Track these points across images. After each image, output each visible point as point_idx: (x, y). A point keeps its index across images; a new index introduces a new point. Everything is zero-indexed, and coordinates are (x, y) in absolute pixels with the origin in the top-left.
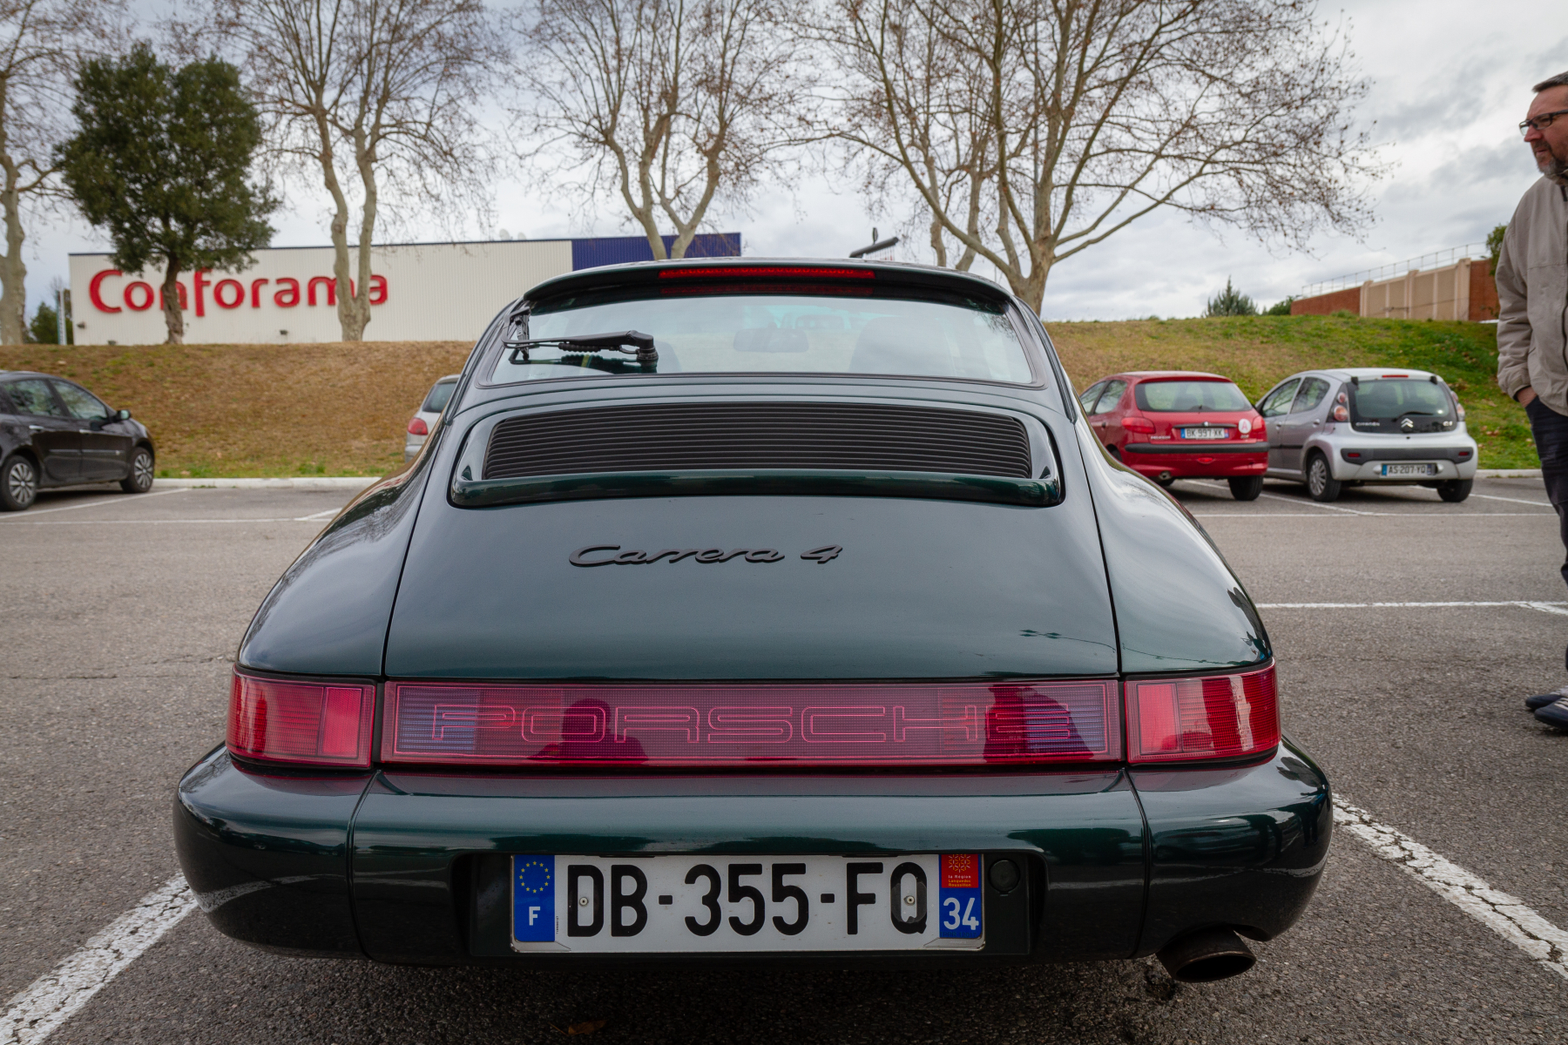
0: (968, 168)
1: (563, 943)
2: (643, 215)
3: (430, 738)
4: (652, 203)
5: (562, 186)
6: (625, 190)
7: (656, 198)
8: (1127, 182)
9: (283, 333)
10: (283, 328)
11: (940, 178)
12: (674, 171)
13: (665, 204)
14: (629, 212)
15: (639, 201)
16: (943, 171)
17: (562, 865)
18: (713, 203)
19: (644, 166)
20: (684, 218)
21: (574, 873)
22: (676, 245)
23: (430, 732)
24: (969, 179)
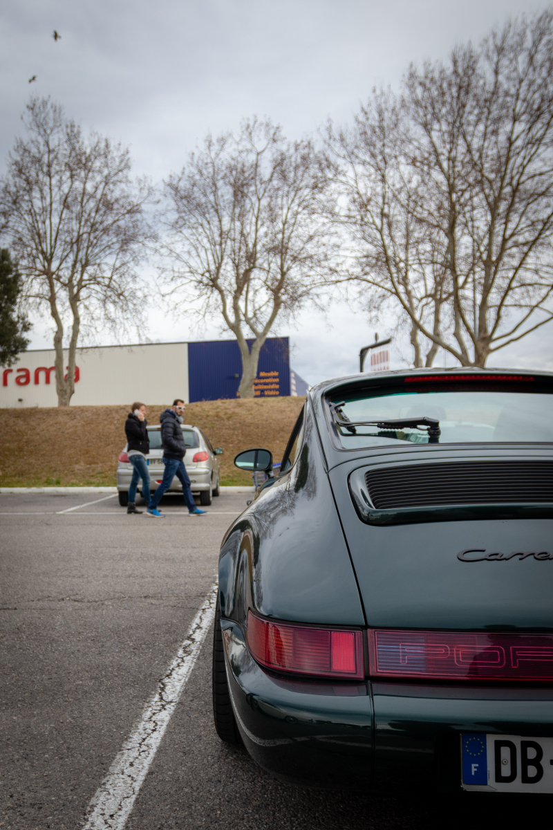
0: (433, 296)
1: (493, 786)
2: (235, 328)
3: (399, 663)
4: (240, 320)
5: (186, 311)
6: (224, 313)
7: (242, 317)
8: (534, 303)
9: (20, 400)
10: (20, 397)
11: (415, 302)
12: (253, 301)
13: (248, 321)
14: (226, 327)
15: (232, 319)
16: (417, 299)
17: (490, 741)
18: (276, 320)
19: (236, 298)
20: (260, 329)
21: (498, 745)
22: (254, 345)
23: (399, 659)
24: (433, 303)
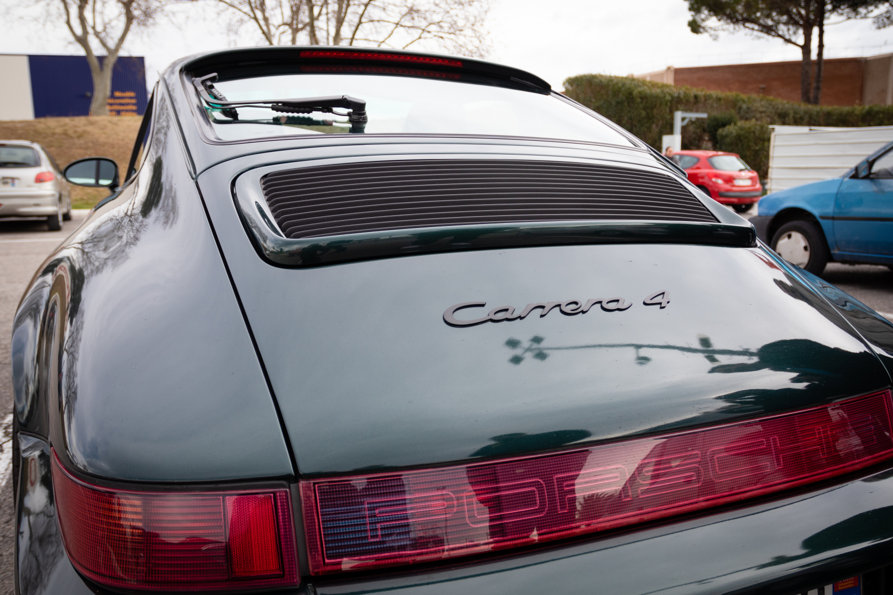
0: (290, 25)
2: (82, 40)
4: (88, 33)
5: (21, 18)
6: (68, 22)
7: (90, 30)
8: (381, 40)
11: (273, 29)
12: (102, 13)
13: (97, 34)
14: (72, 39)
15: (79, 31)
16: (274, 26)
18: (129, 36)
19: (81, 8)
20: (112, 44)
22: (106, 61)
24: (290, 31)
